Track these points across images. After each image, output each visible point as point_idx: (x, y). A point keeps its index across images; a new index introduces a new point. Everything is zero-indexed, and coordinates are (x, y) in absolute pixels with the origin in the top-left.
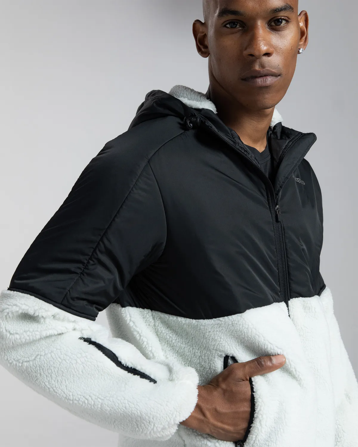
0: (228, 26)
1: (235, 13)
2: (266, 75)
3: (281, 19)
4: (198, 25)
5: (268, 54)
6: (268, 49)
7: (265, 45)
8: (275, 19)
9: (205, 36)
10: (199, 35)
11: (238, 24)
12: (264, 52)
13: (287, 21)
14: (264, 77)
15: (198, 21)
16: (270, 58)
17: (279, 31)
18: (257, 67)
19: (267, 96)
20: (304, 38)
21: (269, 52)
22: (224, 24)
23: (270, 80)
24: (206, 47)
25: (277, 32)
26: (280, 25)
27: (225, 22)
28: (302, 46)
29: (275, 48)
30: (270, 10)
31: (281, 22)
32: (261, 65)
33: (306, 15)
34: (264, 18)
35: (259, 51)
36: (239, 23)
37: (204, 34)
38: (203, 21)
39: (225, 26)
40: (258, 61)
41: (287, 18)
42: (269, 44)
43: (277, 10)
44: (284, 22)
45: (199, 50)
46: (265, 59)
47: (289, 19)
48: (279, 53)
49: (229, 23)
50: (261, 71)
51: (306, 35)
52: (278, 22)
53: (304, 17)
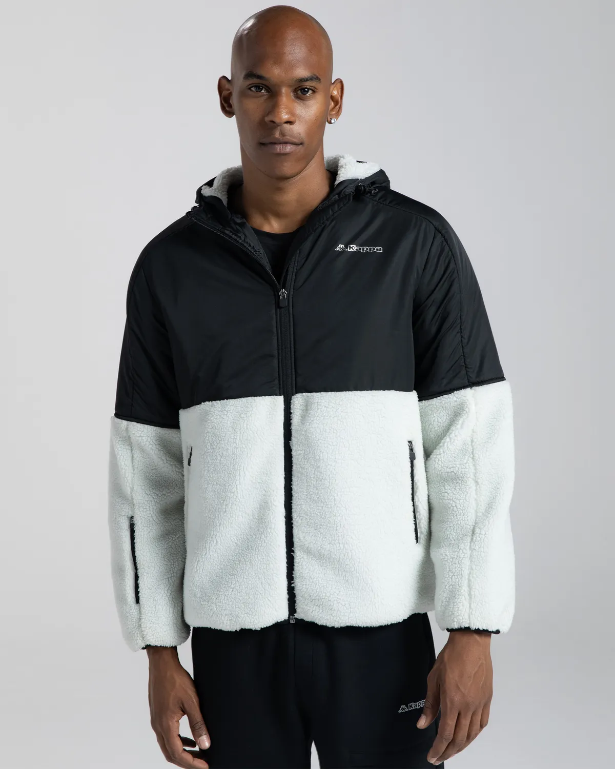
0: (253, 89)
1: (259, 77)
2: (286, 143)
3: (306, 88)
4: (224, 81)
5: (290, 122)
6: (289, 118)
7: (287, 113)
8: (301, 88)
9: (230, 94)
10: (225, 93)
11: (263, 89)
12: (285, 120)
13: (314, 92)
14: (284, 145)
15: (224, 77)
16: (291, 126)
17: (304, 100)
18: (277, 135)
19: (285, 164)
20: (338, 107)
21: (291, 120)
22: (250, 86)
23: (289, 148)
24: (230, 106)
25: (302, 101)
26: (306, 94)
27: (250, 85)
28: (334, 116)
29: (299, 117)
30: (295, 79)
31: (308, 92)
32: (282, 133)
33: (341, 82)
34: (290, 86)
35: (280, 118)
36: (265, 89)
37: (229, 92)
38: (230, 79)
39: (250, 89)
40: (279, 128)
41: (313, 88)
42: (292, 113)
43: (303, 80)
44: (310, 92)
45: (223, 108)
46: (287, 126)
47: (316, 89)
48: (302, 122)
49: (255, 86)
50: (281, 139)
51: (339, 105)
52: (304, 91)
53: (339, 85)
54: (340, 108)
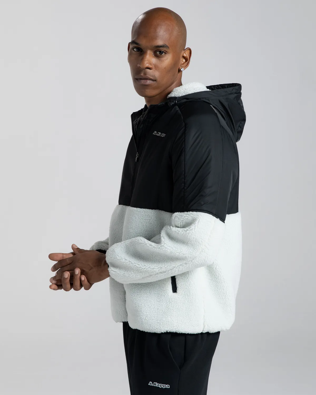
1: (137, 43)
2: (147, 79)
5: (149, 68)
6: (149, 66)
7: (148, 63)
11: (140, 50)
13: (165, 53)
14: (145, 80)
16: (150, 71)
17: (159, 57)
22: (133, 48)
23: (149, 82)
26: (161, 54)
28: (183, 67)
30: (154, 46)
31: (163, 53)
32: (145, 74)
34: (152, 49)
35: (144, 65)
40: (143, 71)
41: (165, 51)
46: (148, 70)
47: (167, 52)
48: (157, 69)
50: (144, 77)
51: (188, 61)
52: (161, 52)
53: (189, 51)
54: (188, 63)
